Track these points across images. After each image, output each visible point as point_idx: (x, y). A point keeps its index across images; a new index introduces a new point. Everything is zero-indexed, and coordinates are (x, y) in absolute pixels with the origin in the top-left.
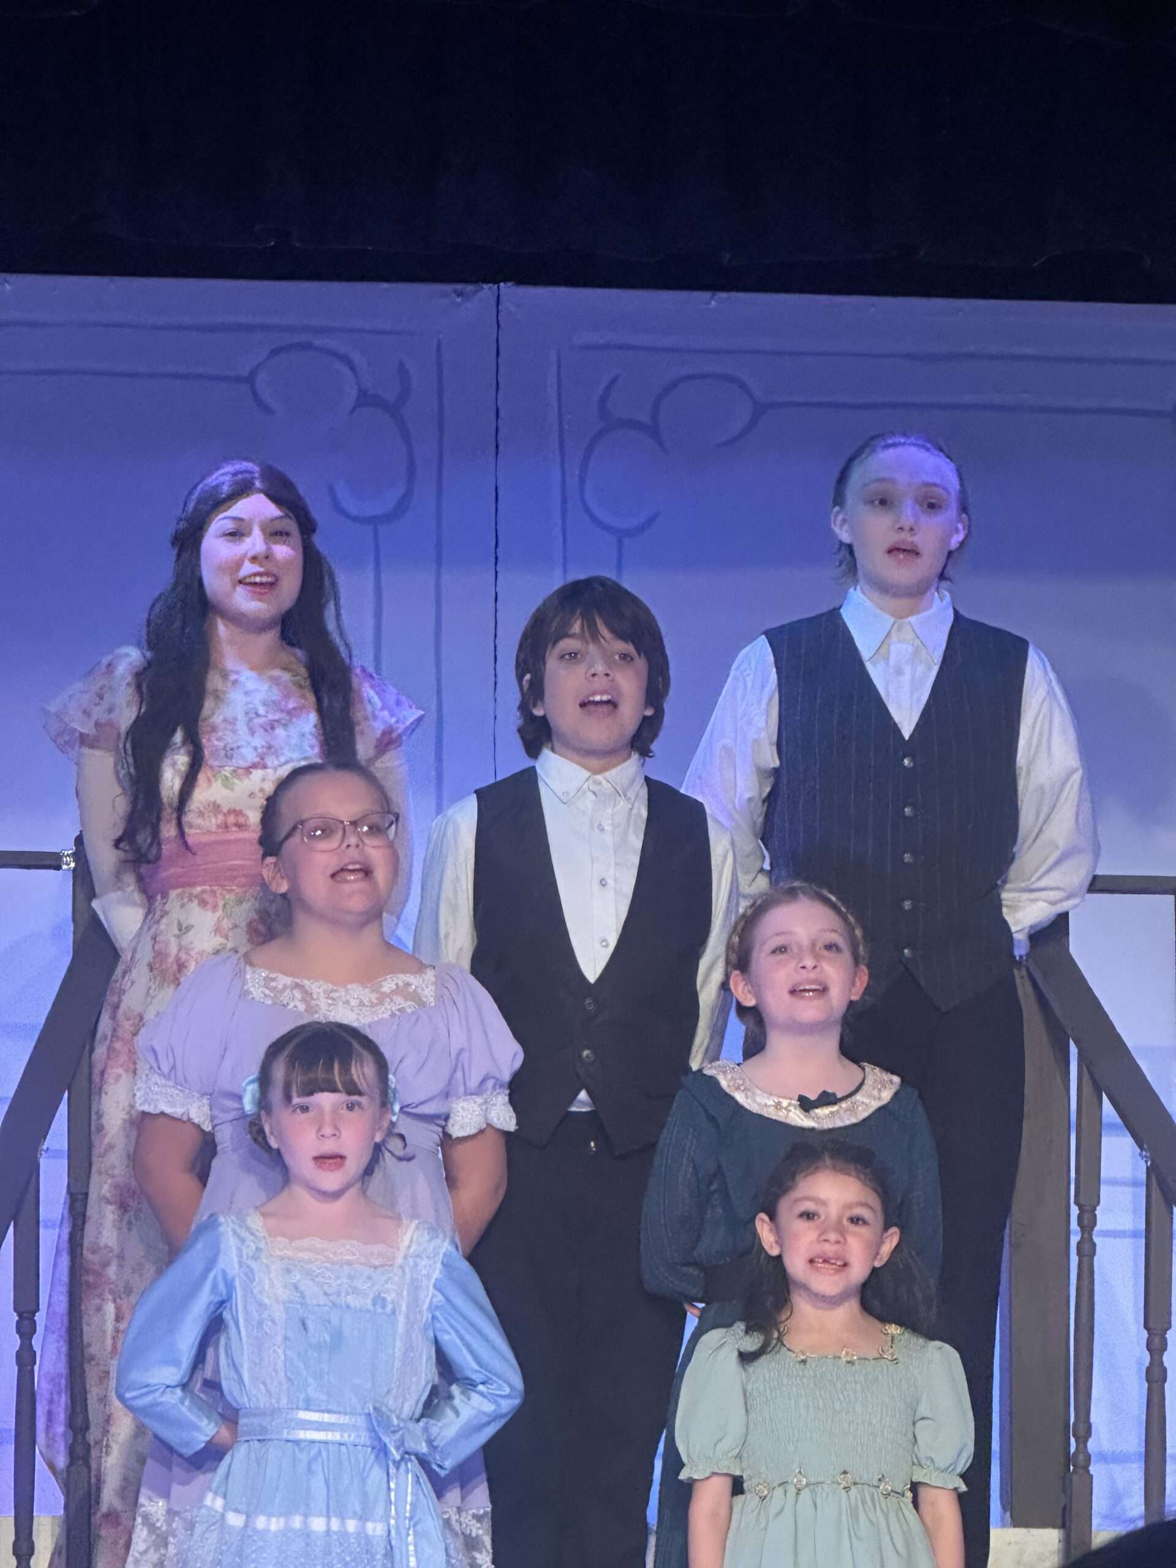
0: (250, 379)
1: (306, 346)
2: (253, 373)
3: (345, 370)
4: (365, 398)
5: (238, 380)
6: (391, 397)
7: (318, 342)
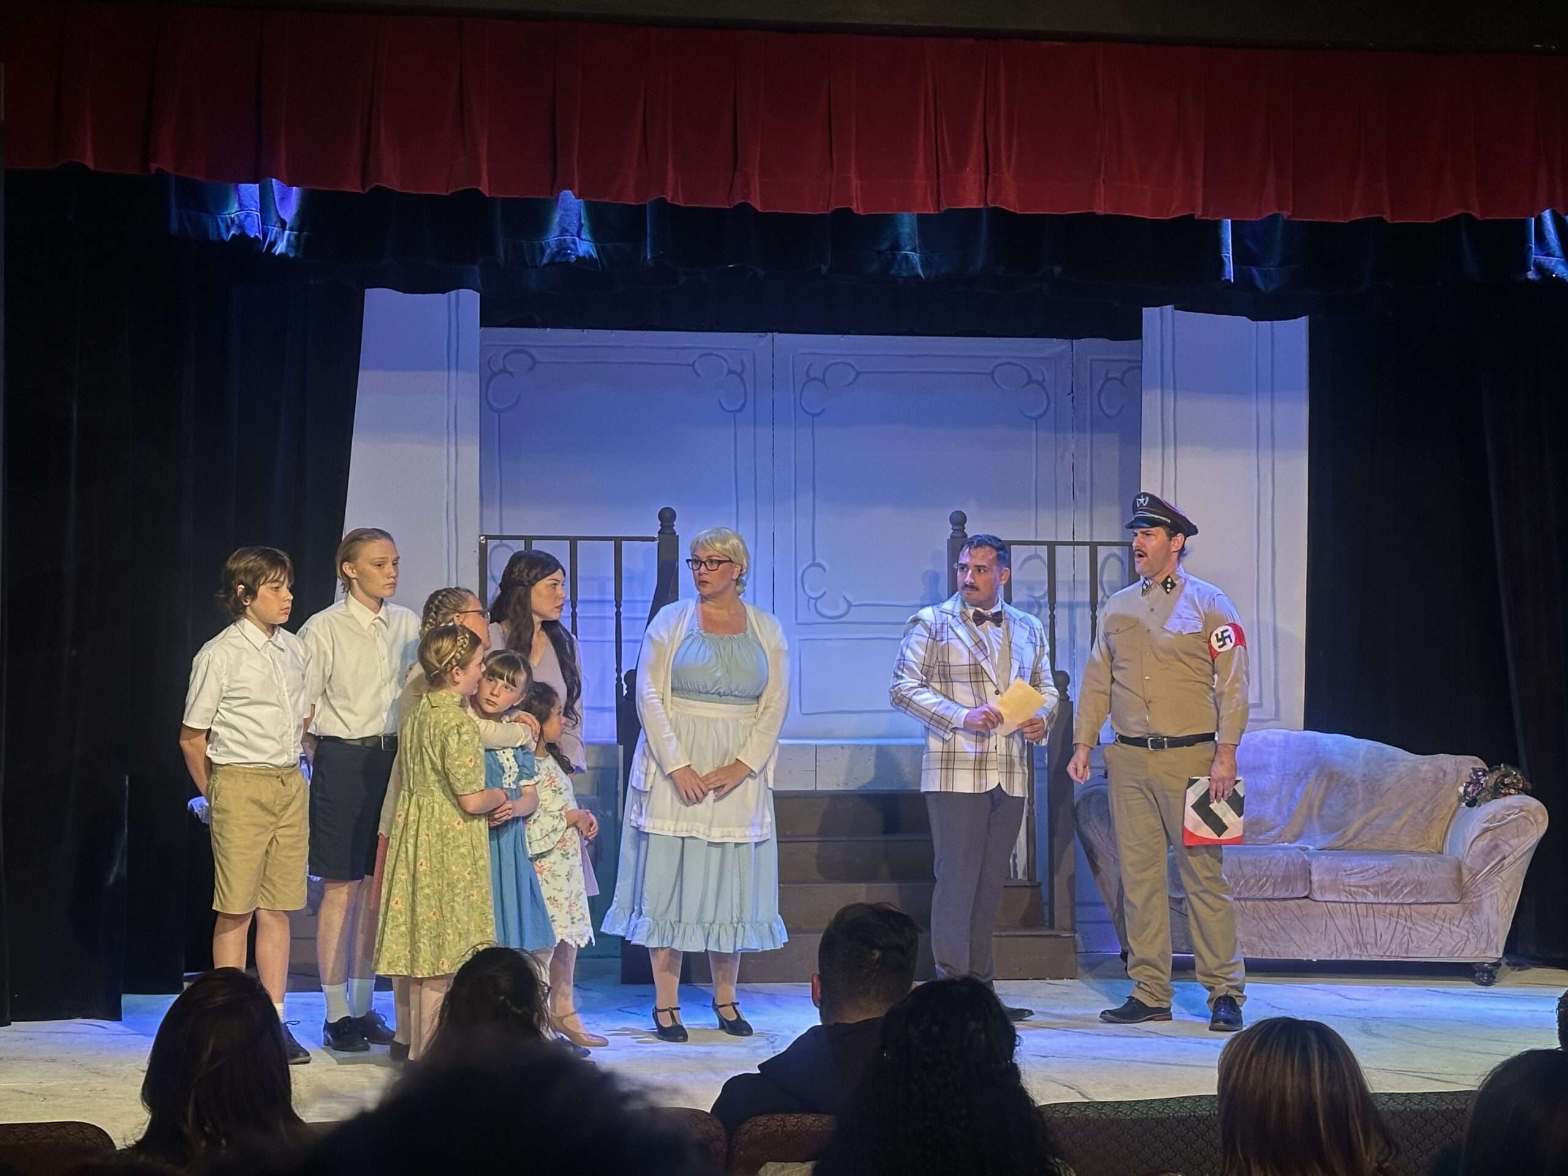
0: (693, 365)
1: (711, 354)
2: (694, 363)
3: (723, 362)
4: (730, 371)
5: (689, 365)
6: (739, 370)
7: (715, 352)
